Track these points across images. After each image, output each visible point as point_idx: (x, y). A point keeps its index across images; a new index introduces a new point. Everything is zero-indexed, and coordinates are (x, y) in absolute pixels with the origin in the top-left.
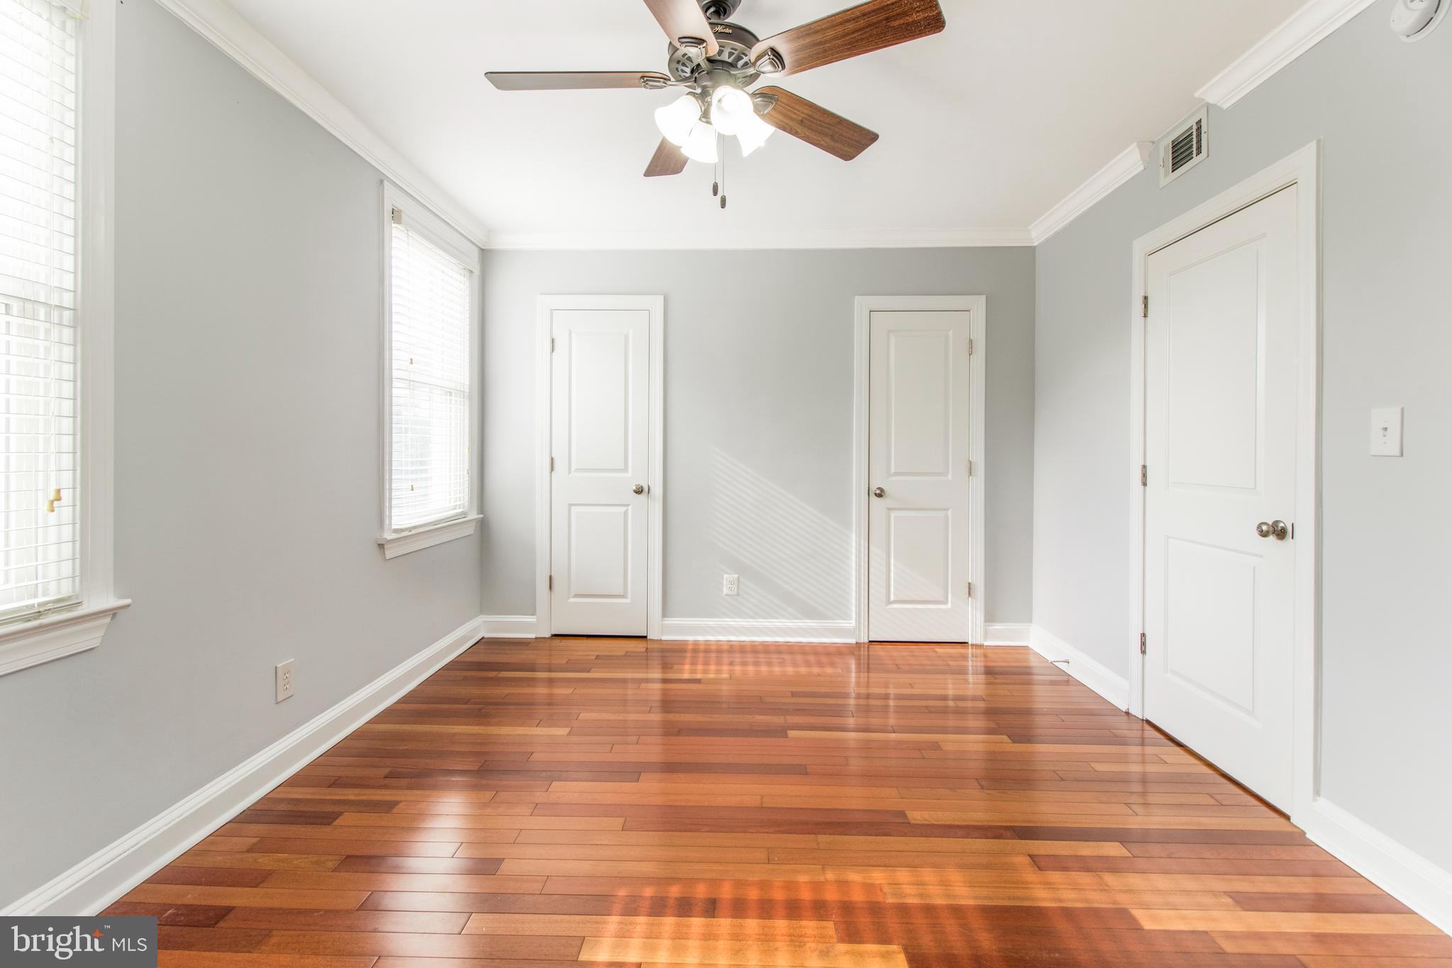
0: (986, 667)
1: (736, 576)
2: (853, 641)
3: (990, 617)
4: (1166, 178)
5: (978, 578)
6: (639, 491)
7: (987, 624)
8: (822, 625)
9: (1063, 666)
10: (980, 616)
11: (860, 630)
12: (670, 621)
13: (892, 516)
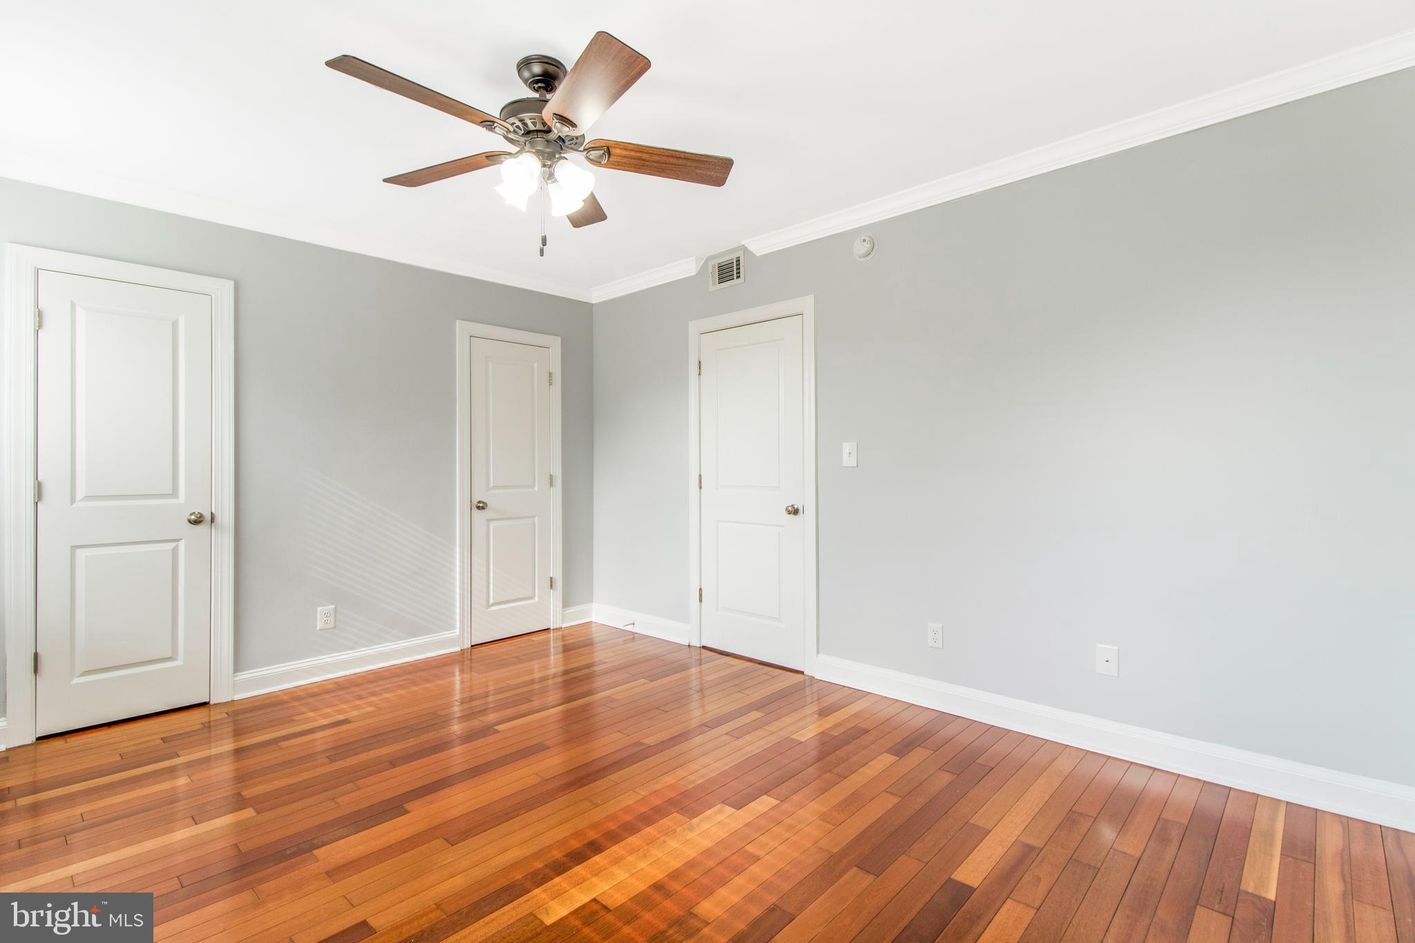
0: (564, 646)
1: (333, 606)
2: (458, 649)
3: (566, 604)
4: (714, 287)
5: (557, 572)
6: (197, 521)
7: (565, 609)
8: (425, 640)
9: (629, 628)
10: (560, 604)
11: (463, 636)
12: (244, 676)
13: (491, 526)
